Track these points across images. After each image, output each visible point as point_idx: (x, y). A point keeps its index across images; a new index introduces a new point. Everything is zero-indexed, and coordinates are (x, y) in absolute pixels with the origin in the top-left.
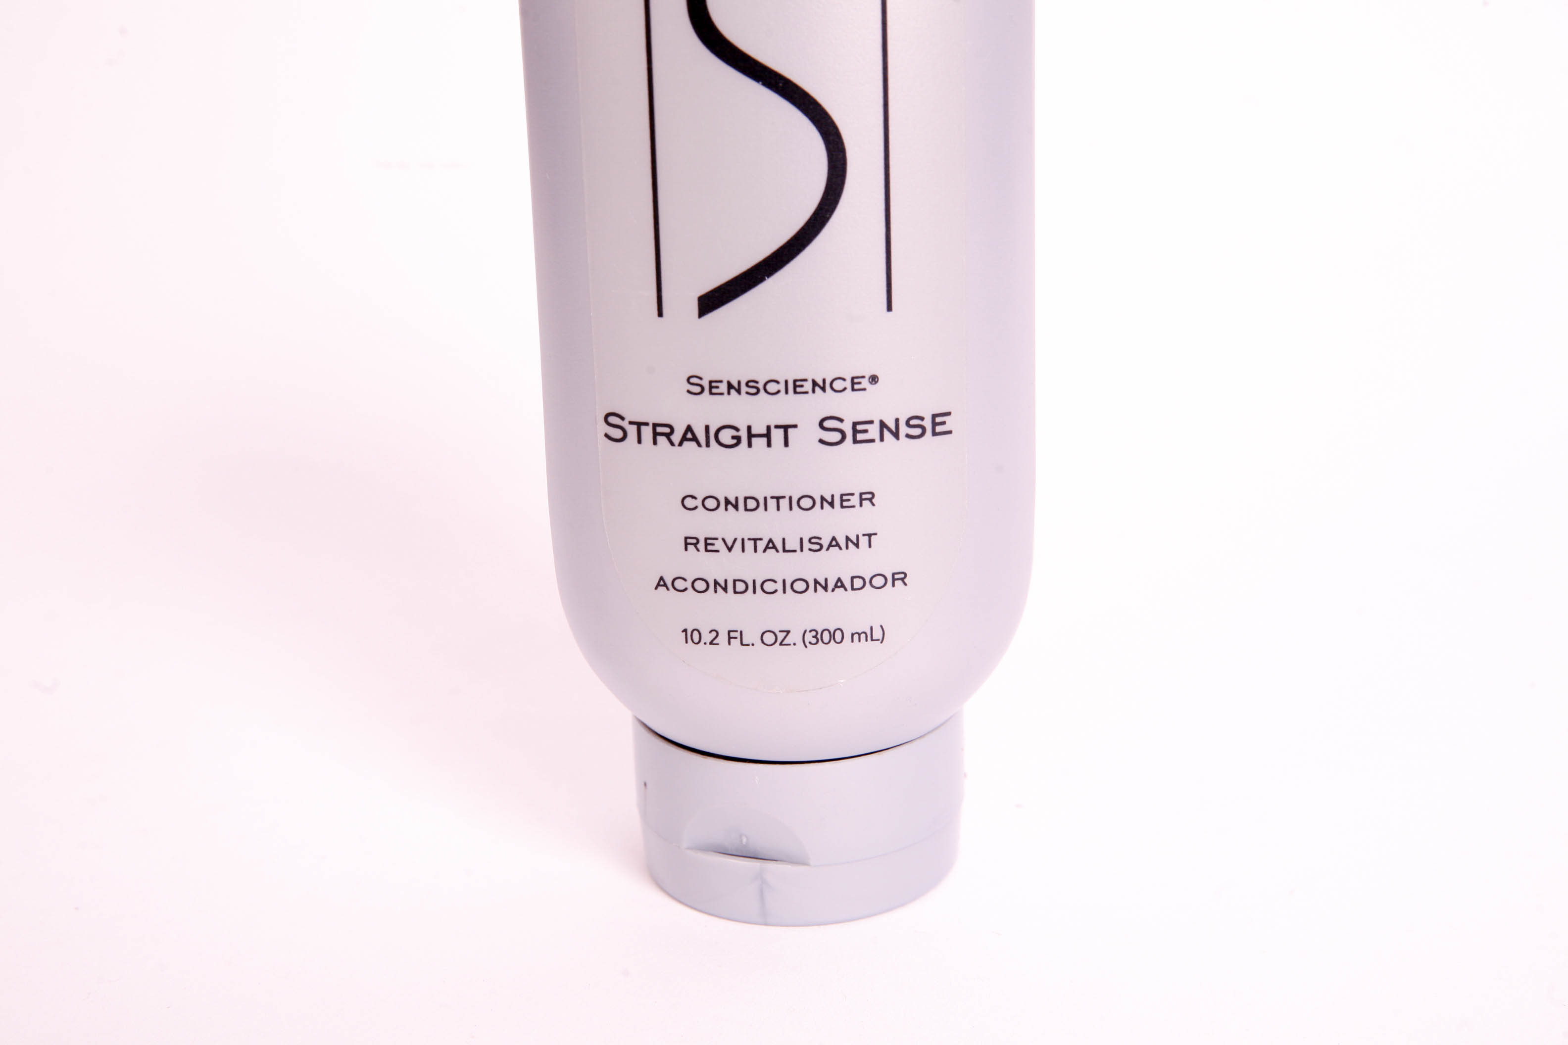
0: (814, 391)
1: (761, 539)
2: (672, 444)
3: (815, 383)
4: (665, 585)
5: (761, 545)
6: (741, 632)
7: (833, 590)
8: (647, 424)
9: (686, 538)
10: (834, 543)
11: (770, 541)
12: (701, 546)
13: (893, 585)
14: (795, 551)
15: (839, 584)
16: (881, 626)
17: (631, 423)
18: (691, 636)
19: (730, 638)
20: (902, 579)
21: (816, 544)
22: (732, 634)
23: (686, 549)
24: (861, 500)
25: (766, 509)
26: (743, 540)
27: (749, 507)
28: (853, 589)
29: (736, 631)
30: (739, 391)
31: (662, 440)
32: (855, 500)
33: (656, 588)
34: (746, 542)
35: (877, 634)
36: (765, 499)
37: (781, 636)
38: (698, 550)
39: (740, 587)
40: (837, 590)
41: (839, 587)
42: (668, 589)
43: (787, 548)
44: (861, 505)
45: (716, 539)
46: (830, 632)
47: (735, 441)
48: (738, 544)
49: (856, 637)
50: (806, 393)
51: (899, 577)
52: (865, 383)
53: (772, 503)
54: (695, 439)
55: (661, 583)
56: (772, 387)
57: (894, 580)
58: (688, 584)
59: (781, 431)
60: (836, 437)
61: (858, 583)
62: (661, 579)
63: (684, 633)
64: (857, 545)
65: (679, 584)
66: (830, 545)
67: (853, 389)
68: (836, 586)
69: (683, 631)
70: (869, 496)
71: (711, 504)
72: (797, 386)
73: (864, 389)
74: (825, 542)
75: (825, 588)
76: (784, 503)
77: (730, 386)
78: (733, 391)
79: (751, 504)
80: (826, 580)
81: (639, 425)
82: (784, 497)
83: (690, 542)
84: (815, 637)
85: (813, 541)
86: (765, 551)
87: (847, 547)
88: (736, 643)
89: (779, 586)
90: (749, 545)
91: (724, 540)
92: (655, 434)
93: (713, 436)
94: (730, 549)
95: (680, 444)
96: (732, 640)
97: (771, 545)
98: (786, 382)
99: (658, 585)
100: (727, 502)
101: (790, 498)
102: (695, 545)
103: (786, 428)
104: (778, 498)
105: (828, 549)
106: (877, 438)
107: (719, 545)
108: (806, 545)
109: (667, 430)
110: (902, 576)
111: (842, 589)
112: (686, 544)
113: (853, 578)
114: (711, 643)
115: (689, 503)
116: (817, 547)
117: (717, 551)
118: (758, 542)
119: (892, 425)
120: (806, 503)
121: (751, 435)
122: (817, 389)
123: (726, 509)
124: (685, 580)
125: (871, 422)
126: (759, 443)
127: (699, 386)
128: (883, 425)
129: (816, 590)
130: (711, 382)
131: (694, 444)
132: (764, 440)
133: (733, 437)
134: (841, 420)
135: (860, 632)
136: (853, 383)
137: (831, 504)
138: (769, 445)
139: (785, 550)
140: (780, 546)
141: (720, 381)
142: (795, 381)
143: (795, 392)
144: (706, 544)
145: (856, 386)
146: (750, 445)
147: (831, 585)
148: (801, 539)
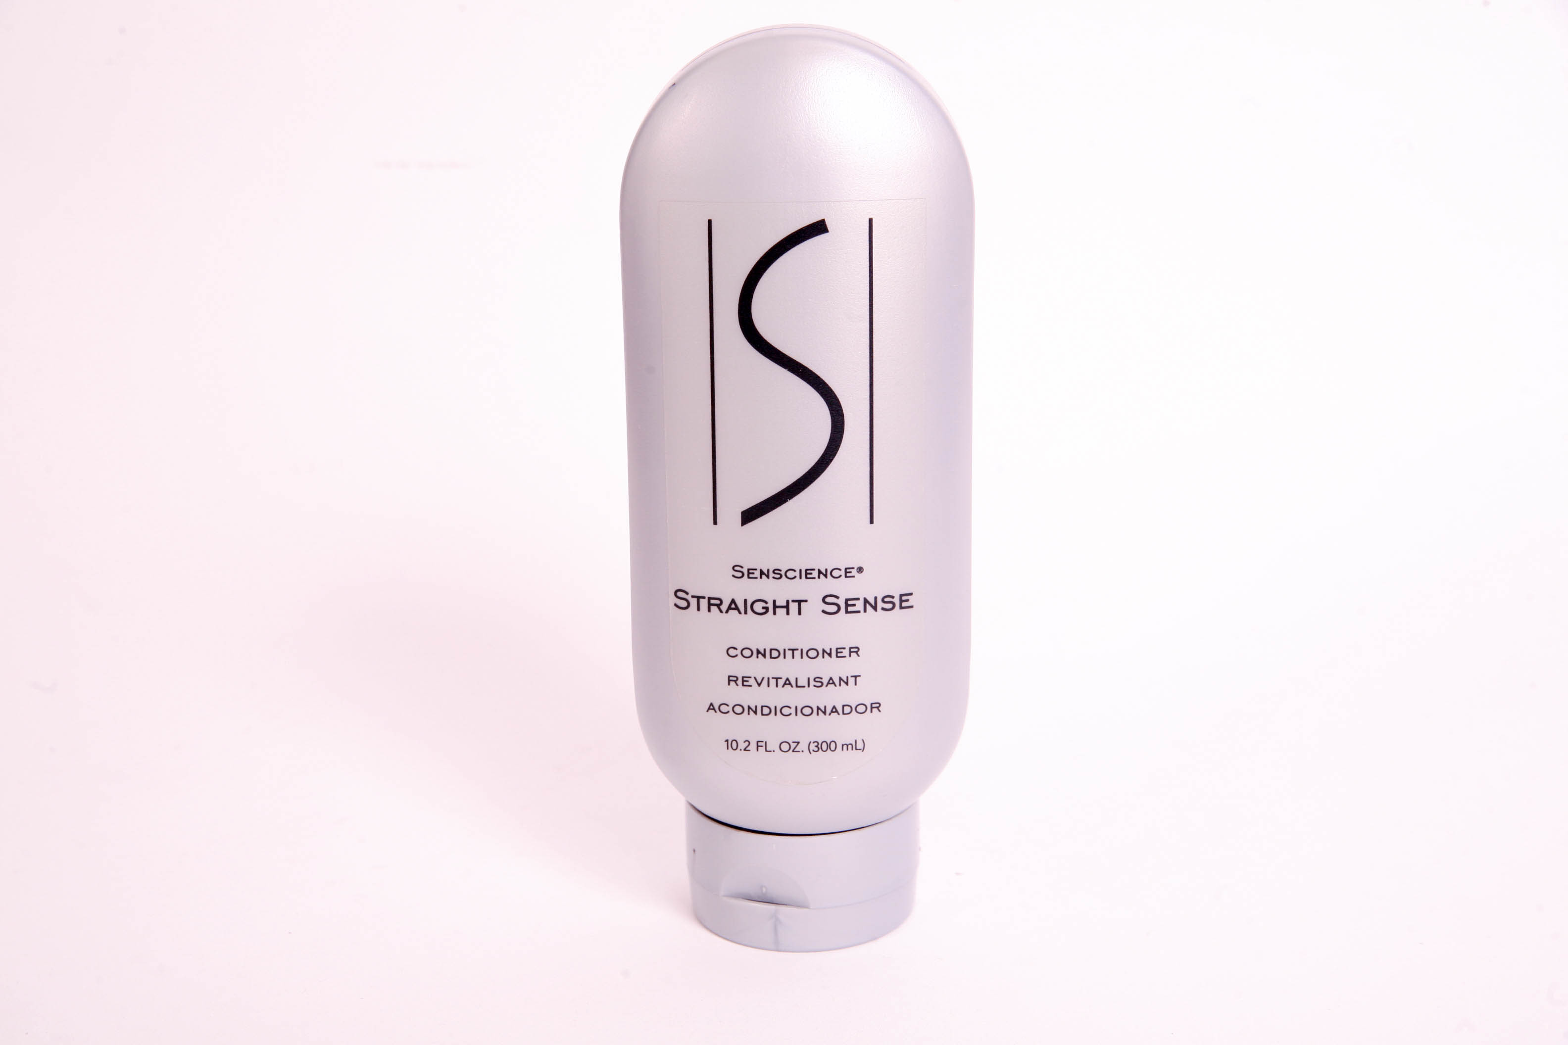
0: (819, 577)
1: (781, 678)
2: (721, 611)
3: (820, 572)
4: (714, 709)
5: (781, 682)
6: (766, 743)
7: (830, 714)
8: (704, 598)
9: (729, 677)
10: (831, 682)
11: (788, 679)
12: (740, 682)
13: (871, 712)
14: (804, 687)
15: (834, 710)
16: (863, 740)
17: (693, 597)
18: (732, 744)
19: (758, 746)
20: (878, 708)
21: (818, 682)
22: (760, 744)
23: (729, 684)
24: (850, 652)
25: (785, 658)
26: (768, 678)
27: (773, 656)
28: (844, 714)
29: (762, 742)
30: (768, 576)
31: (714, 609)
32: (846, 652)
33: (707, 711)
34: (771, 680)
35: (860, 746)
36: (785, 650)
37: (793, 745)
38: (737, 685)
39: (766, 711)
40: (832, 714)
41: (834, 712)
42: (716, 712)
43: (799, 685)
44: (850, 656)
45: (750, 677)
46: (827, 744)
47: (764, 611)
48: (765, 682)
49: (845, 747)
50: (814, 578)
51: (876, 706)
52: (854, 572)
53: (788, 654)
54: (737, 608)
55: (711, 707)
56: (791, 574)
57: (872, 708)
58: (730, 709)
59: (797, 604)
60: (834, 609)
61: (847, 710)
62: (711, 704)
63: (726, 742)
64: (847, 683)
65: (724, 708)
66: (828, 683)
67: (846, 576)
68: (832, 712)
70: (856, 650)
71: (747, 653)
72: (808, 574)
73: (854, 577)
74: (825, 681)
75: (825, 713)
76: (798, 653)
77: (762, 573)
78: (763, 576)
79: (775, 654)
80: (825, 707)
81: (699, 598)
82: (797, 650)
83: (732, 679)
84: (817, 746)
85: (817, 680)
86: (783, 686)
87: (840, 685)
88: (762, 750)
89: (793, 711)
90: (773, 682)
91: (755, 678)
92: (710, 605)
93: (749, 607)
94: (759, 685)
95: (727, 612)
96: (759, 748)
97: (787, 682)
98: (800, 571)
99: (709, 709)
100: (758, 652)
101: (802, 650)
102: (735, 681)
103: (799, 602)
104: (793, 650)
105: (827, 686)
106: (862, 609)
107: (752, 682)
108: (812, 683)
109: (718, 602)
110: (878, 705)
111: (836, 714)
112: (729, 681)
113: (844, 706)
114: (745, 750)
115: (732, 652)
116: (819, 684)
117: (750, 686)
118: (779, 680)
119: (872, 602)
120: (813, 654)
121: (775, 607)
122: (821, 576)
123: (757, 657)
124: (728, 705)
125: (858, 599)
126: (781, 612)
127: (741, 572)
128: (866, 601)
129: (818, 714)
130: (749, 570)
131: (736, 612)
132: (785, 610)
133: (763, 608)
134: (837, 597)
135: (848, 743)
136: (846, 572)
137: (830, 655)
138: (788, 613)
139: (797, 686)
140: (794, 683)
141: (756, 569)
142: (806, 570)
143: (806, 578)
144: (743, 681)
145: (848, 575)
146: (775, 613)
147: (828, 711)
148: (809, 679)
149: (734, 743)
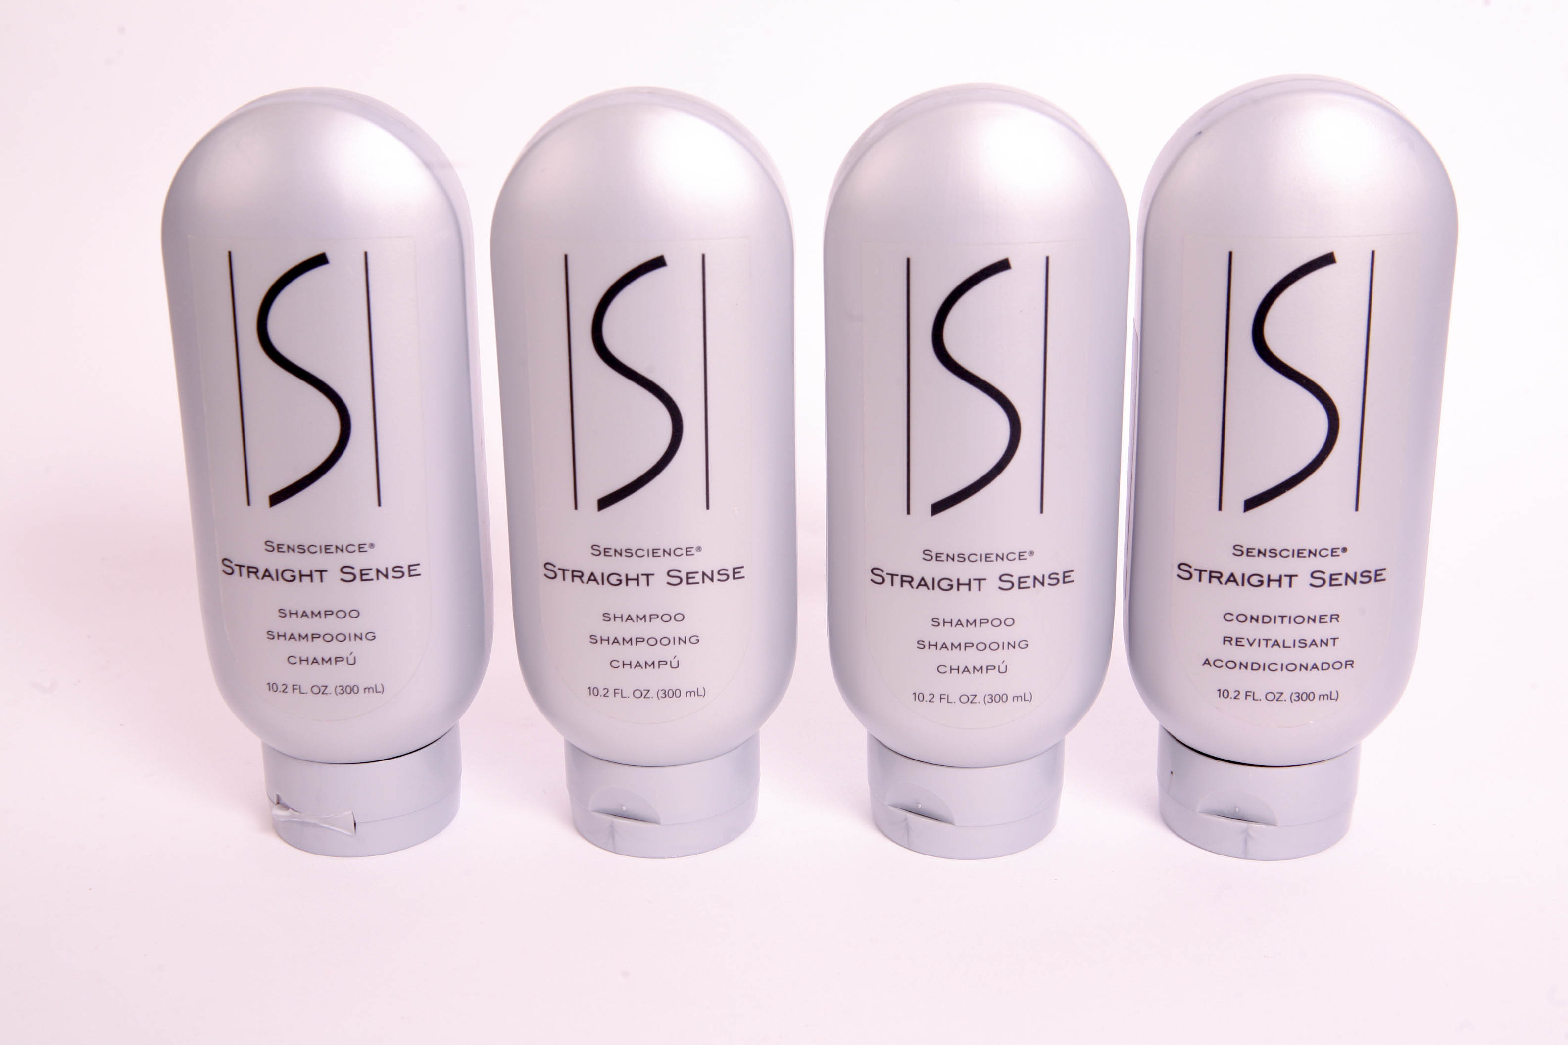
0: (1309, 556)
1: (1270, 640)
2: (1221, 583)
3: (1310, 552)
4: (1209, 663)
5: (1270, 643)
6: (1254, 693)
7: (1311, 670)
8: (1205, 571)
9: (1225, 637)
10: (1314, 643)
11: (1276, 641)
12: (1234, 642)
13: (1346, 668)
14: (1290, 647)
15: (1315, 667)
16: (1337, 692)
17: (1196, 570)
18: (1223, 693)
19: (1246, 695)
20: (1351, 664)
21: (1303, 643)
22: (1248, 694)
23: (1224, 643)
24: (1332, 618)
25: (1275, 622)
26: (1260, 640)
27: (1265, 621)
28: (1322, 669)
29: (1251, 692)
30: (1264, 555)
31: (1214, 581)
32: (1328, 619)
33: (1203, 665)
34: (1262, 641)
35: (1334, 696)
36: (1275, 617)
37: (1277, 696)
38: (1231, 644)
39: (1255, 666)
40: (1313, 670)
41: (1314, 668)
42: (1210, 666)
43: (1286, 645)
44: (1331, 621)
45: (1243, 639)
46: (1307, 694)
47: (1259, 583)
48: (1256, 642)
49: (1322, 697)
50: (1305, 557)
51: (1350, 663)
52: (1339, 552)
53: (1279, 620)
54: (1235, 581)
55: (1207, 662)
56: (1284, 553)
57: (1346, 664)
58: (1224, 664)
59: (1288, 579)
60: (1320, 582)
61: (1326, 666)
62: (1207, 660)
63: (1218, 692)
64: (1327, 644)
65: (1218, 663)
66: (1311, 644)
67: (1332, 555)
68: (1313, 668)
69: (1218, 690)
70: (1336, 616)
71: (1242, 618)
72: (1299, 553)
73: (1338, 556)
74: (1308, 643)
75: (1306, 669)
76: (1286, 620)
77: (1260, 552)
78: (1261, 555)
79: (1266, 619)
80: (1307, 664)
81: (1201, 571)
82: (1286, 616)
83: (1227, 640)
84: (1298, 697)
85: (1301, 641)
86: (1272, 647)
87: (1321, 645)
88: (1250, 699)
89: (1279, 667)
90: (1263, 643)
91: (1248, 640)
92: (1211, 577)
93: (1246, 580)
94: (1251, 645)
95: (1226, 583)
96: (1248, 697)
97: (1276, 643)
98: (1293, 551)
99: (1205, 663)
100: (1252, 618)
101: (1290, 617)
102: (1230, 641)
103: (1291, 577)
104: (1283, 617)
105: (1310, 646)
106: (1343, 583)
107: (1245, 642)
108: (1297, 644)
109: (1218, 575)
110: (1351, 662)
111: (1316, 670)
112: (1224, 641)
113: (1323, 663)
114: (1235, 698)
115: (1228, 617)
116: (1303, 645)
117: (1243, 646)
118: (1269, 641)
119: (1352, 576)
120: (1299, 620)
121: (1269, 580)
122: (1311, 555)
123: (1251, 622)
124: (1222, 661)
125: (1341, 574)
126: (1274, 585)
127: (1240, 551)
128: (1347, 576)
129: (1300, 670)
130: (1248, 549)
131: (1234, 584)
132: (1278, 583)
133: (1259, 581)
134: (1323, 573)
135: (1324, 694)
136: (1332, 552)
137: (1314, 621)
138: (1280, 586)
139: (1284, 647)
140: (1281, 644)
141: (1254, 549)
142: (1299, 550)
143: (1298, 556)
144: (1237, 641)
145: (1334, 554)
146: (1268, 586)
147: (1310, 667)
148: (1295, 641)
149: (1226, 692)
